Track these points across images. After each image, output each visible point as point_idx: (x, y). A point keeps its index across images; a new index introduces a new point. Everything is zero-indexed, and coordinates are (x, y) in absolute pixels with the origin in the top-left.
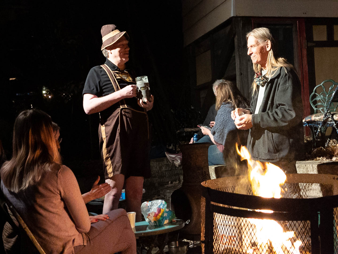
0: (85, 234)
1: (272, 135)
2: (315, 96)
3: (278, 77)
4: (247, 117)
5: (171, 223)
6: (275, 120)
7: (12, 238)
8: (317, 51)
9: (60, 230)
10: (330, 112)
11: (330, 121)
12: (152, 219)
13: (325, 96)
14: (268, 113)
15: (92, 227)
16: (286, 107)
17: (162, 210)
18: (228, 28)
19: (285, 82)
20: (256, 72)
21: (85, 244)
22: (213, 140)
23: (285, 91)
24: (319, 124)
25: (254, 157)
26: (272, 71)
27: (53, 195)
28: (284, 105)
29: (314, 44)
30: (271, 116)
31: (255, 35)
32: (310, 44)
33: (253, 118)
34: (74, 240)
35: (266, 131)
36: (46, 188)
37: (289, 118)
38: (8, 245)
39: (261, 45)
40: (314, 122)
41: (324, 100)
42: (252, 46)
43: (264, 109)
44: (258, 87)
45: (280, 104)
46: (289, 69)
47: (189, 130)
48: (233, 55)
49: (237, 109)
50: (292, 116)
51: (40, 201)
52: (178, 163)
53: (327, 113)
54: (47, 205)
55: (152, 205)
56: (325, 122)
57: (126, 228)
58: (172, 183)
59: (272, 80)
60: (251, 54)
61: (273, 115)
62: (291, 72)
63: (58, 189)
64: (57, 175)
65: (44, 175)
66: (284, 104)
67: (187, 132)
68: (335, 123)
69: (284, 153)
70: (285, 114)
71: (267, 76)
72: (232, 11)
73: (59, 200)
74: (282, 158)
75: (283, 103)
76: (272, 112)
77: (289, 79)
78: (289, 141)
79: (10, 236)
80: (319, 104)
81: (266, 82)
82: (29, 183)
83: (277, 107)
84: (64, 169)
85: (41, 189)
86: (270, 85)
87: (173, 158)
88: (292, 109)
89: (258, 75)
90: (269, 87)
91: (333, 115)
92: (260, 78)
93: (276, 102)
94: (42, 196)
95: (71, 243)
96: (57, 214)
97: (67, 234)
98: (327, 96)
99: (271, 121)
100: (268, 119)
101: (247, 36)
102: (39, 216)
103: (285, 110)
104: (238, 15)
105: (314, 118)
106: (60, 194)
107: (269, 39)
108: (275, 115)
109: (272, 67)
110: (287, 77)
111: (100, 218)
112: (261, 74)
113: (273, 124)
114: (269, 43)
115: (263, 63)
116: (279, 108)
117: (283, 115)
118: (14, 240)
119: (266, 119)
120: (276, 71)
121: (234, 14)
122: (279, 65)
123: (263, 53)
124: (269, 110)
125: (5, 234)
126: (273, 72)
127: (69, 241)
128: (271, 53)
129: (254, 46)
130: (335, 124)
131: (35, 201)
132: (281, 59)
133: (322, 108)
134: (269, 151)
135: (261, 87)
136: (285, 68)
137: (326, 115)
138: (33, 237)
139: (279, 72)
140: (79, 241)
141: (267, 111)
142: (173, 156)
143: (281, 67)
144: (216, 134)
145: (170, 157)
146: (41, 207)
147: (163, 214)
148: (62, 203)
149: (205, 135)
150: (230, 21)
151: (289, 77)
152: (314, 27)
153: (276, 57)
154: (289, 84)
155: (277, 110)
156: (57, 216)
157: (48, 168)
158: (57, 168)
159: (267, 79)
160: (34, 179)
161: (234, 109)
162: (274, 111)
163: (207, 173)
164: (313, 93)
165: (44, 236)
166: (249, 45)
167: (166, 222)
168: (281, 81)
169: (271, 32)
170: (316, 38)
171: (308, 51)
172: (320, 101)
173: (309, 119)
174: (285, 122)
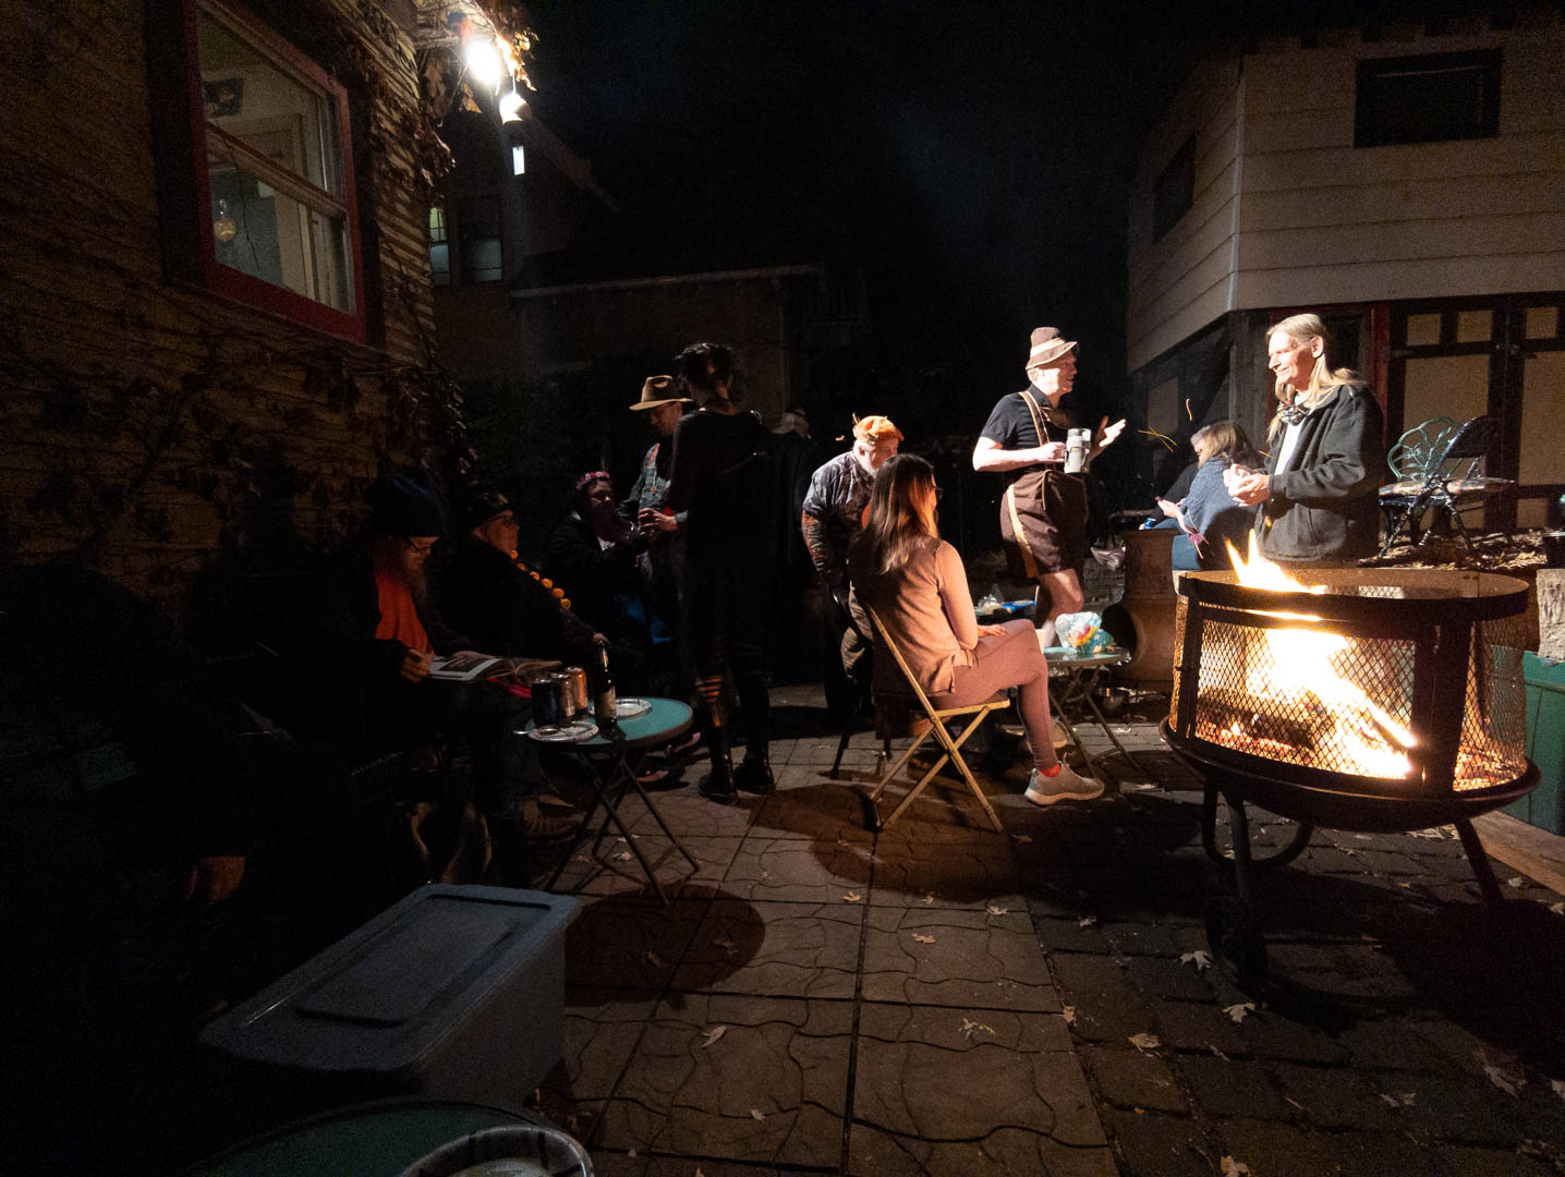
0: (971, 651)
1: (1310, 513)
2: (1400, 451)
3: (1333, 405)
4: (1258, 481)
5: (1105, 651)
6: (1319, 483)
7: (856, 651)
8: (1413, 367)
9: (933, 639)
10: (1440, 478)
11: (1440, 495)
12: (1075, 642)
13: (1425, 449)
14: (1304, 473)
15: (979, 642)
16: (1346, 460)
17: (1092, 629)
18: (1218, 335)
19: (1349, 413)
20: (1282, 399)
21: (971, 665)
22: (1182, 525)
23: (1346, 429)
24: (1408, 500)
25: (1267, 552)
26: (1318, 396)
27: (927, 585)
28: (1342, 456)
29: (1406, 352)
30: (1310, 478)
31: (1288, 328)
32: (1398, 353)
33: (1272, 482)
34: (953, 657)
35: (1297, 505)
36: (918, 575)
37: (1350, 480)
38: (848, 663)
39: (1302, 347)
40: (1399, 496)
41: (1423, 459)
42: (1279, 352)
43: (1296, 465)
44: (1283, 426)
45: (1331, 456)
46: (1360, 390)
47: (1132, 513)
48: (1224, 382)
49: (1234, 466)
50: (1357, 477)
51: (906, 592)
52: (1114, 563)
53: (1431, 479)
54: (916, 600)
55: (1074, 621)
56: (1424, 498)
57: (1032, 649)
58: (1097, 600)
59: (1318, 414)
60: (1276, 367)
61: (1314, 475)
62: (1365, 395)
63: (934, 577)
64: (934, 555)
65: (913, 555)
66: (1343, 453)
67: (1129, 517)
68: (1451, 498)
69: (1334, 545)
70: (1342, 472)
71: (1306, 406)
72: (1229, 302)
73: (936, 595)
74: (1327, 555)
75: (1339, 453)
76: (1312, 469)
77: (1357, 406)
78: (1347, 523)
79: (854, 649)
80: (1411, 465)
81: (1304, 416)
82: (891, 565)
83: (1325, 461)
84: (945, 548)
85: (910, 575)
86: (1312, 421)
87: (1106, 556)
88: (1359, 462)
89: (1285, 405)
90: (1309, 424)
91: (1446, 483)
92: (1292, 409)
93: (1325, 450)
94: (911, 585)
95: (950, 659)
96: (930, 615)
97: (942, 647)
98: (1432, 450)
99: (1311, 487)
100: (1305, 483)
101: (1269, 333)
102: (904, 617)
103: (1343, 466)
104: (1242, 307)
105: (1398, 489)
106: (938, 585)
107: (1320, 335)
108: (1320, 476)
109: (1321, 387)
110: (1354, 403)
111: (990, 632)
112: (1293, 402)
113: (1314, 492)
114: (1320, 342)
115: (1302, 382)
116: (1328, 463)
117: (1337, 476)
118: (858, 654)
119: (1300, 482)
120: (1330, 394)
121: (1232, 306)
122: (1337, 382)
123: (1305, 361)
124: (1306, 467)
125: (846, 645)
126: (1322, 397)
127: (947, 657)
128: (1322, 362)
129: (1286, 351)
130: (1449, 501)
131: (900, 593)
132: (1343, 371)
133: (1415, 474)
134: (1300, 539)
135: (1290, 426)
136: (1349, 388)
137: (1428, 483)
138: (894, 647)
139: (1336, 396)
140: (961, 659)
141: (1302, 468)
142: (1106, 553)
143: (1342, 387)
144: (1188, 512)
145: (1102, 555)
146: (909, 602)
147: (1094, 635)
148: (939, 599)
149: (1167, 517)
150: (1223, 321)
151: (1358, 404)
152: (1411, 319)
153: (1332, 367)
154: (1358, 417)
155: (1324, 467)
156: (929, 618)
157: (921, 543)
158: (934, 545)
159: (1307, 409)
160: (899, 559)
161: (1229, 467)
162: (1316, 469)
163: (1168, 579)
164: (1398, 446)
165: (909, 646)
166: (1272, 350)
167: (1097, 649)
168: (1338, 412)
169: (1323, 321)
170: (1413, 340)
171: (1390, 370)
172: (1412, 460)
173: (1388, 492)
174: (1341, 488)
